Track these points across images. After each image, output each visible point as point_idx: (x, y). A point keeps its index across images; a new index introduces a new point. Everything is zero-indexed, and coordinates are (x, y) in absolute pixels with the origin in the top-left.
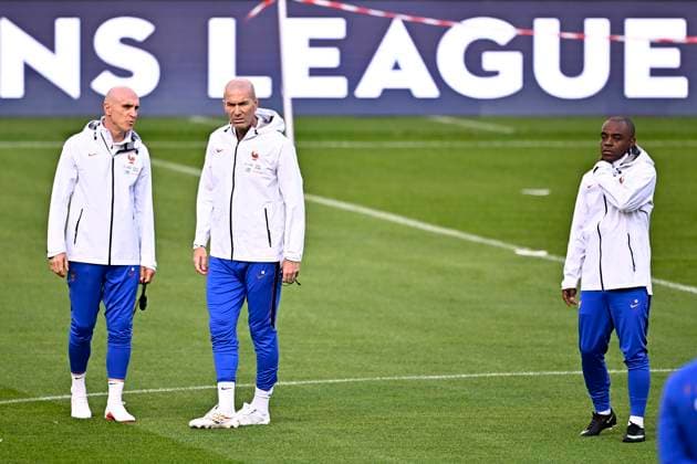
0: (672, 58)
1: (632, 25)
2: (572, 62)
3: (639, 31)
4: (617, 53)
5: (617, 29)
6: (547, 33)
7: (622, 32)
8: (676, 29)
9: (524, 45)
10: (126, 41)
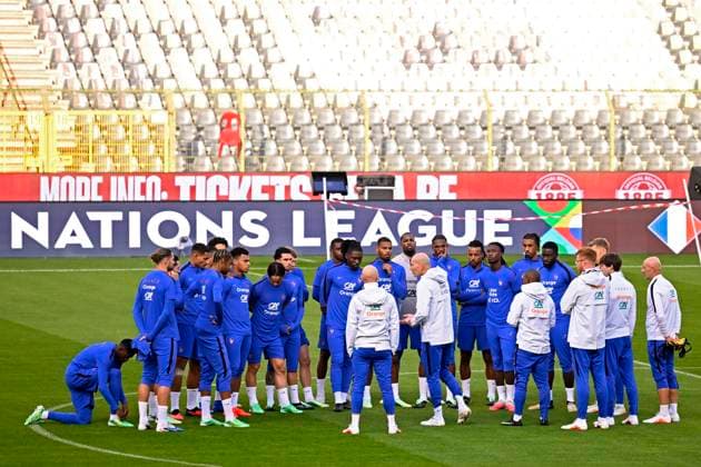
0: (505, 228)
1: (487, 213)
2: (459, 230)
4: (480, 226)
5: (480, 215)
7: (482, 217)
8: (506, 214)
9: (437, 222)
10: (254, 221)
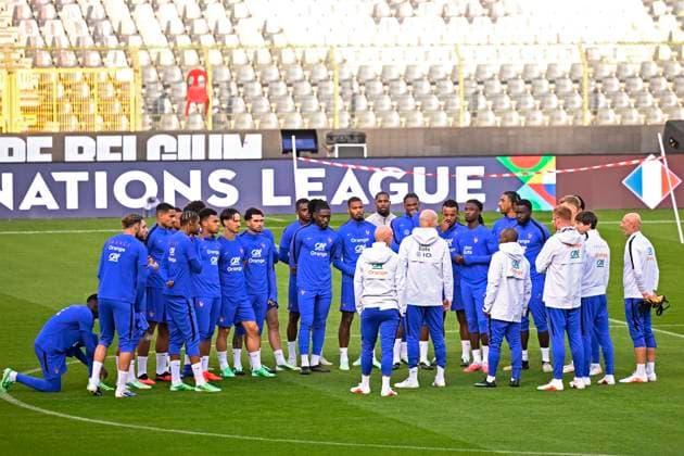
0: (477, 184)
1: (459, 170)
2: (431, 187)
3: (462, 172)
4: (452, 182)
5: (452, 171)
6: (419, 174)
7: (455, 173)
8: (479, 171)
9: (409, 179)
10: (223, 180)
